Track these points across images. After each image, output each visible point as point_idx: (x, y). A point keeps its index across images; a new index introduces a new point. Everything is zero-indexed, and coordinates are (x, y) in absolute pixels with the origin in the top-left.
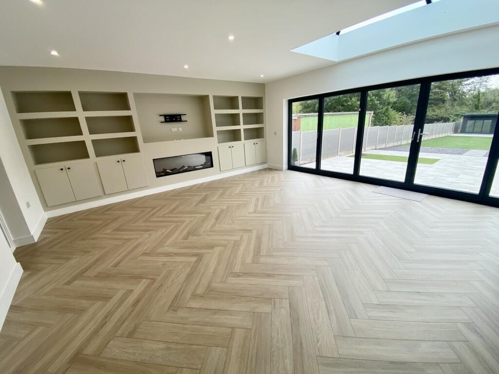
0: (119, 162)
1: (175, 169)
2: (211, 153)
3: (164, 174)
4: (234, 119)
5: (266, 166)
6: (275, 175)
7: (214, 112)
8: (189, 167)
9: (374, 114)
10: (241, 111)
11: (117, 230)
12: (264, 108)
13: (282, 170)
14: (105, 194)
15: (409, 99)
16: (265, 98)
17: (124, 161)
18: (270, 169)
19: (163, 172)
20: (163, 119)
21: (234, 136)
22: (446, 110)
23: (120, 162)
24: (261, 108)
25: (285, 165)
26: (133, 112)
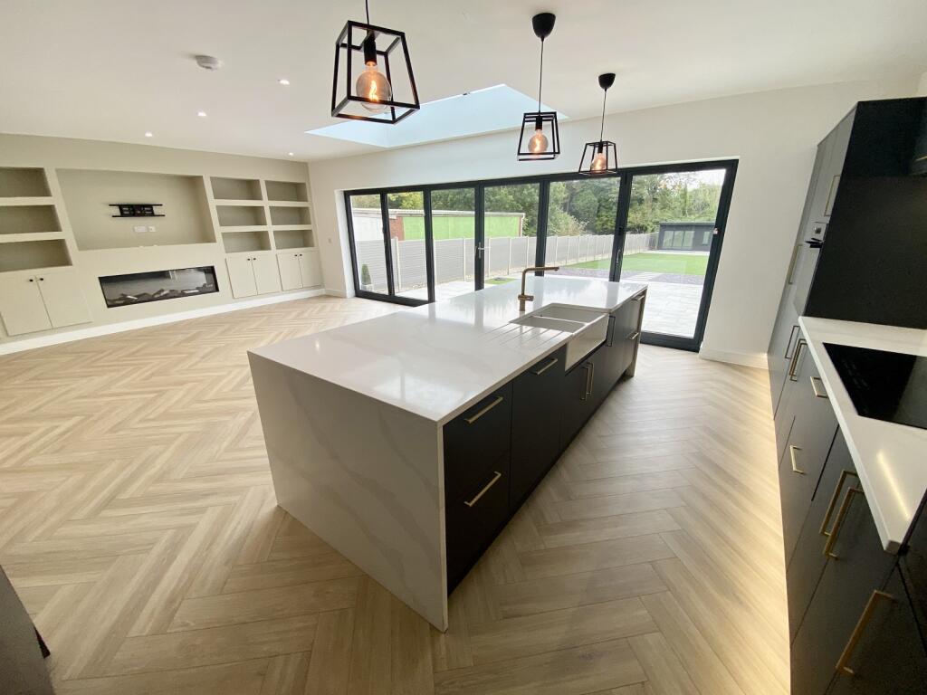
0: (31, 281)
1: (145, 294)
2: (212, 268)
3: (122, 302)
4: (256, 215)
5: (322, 291)
6: (336, 305)
7: (213, 203)
8: (171, 291)
9: (526, 217)
10: (265, 203)
11: (36, 378)
12: (309, 198)
13: (345, 297)
14: (7, 335)
15: (595, 194)
16: (309, 184)
17: (42, 279)
18: (328, 296)
19: (120, 299)
20: (116, 211)
21: (260, 242)
22: (644, 214)
23: (34, 281)
24: (304, 199)
25: (350, 290)
26: (56, 199)
